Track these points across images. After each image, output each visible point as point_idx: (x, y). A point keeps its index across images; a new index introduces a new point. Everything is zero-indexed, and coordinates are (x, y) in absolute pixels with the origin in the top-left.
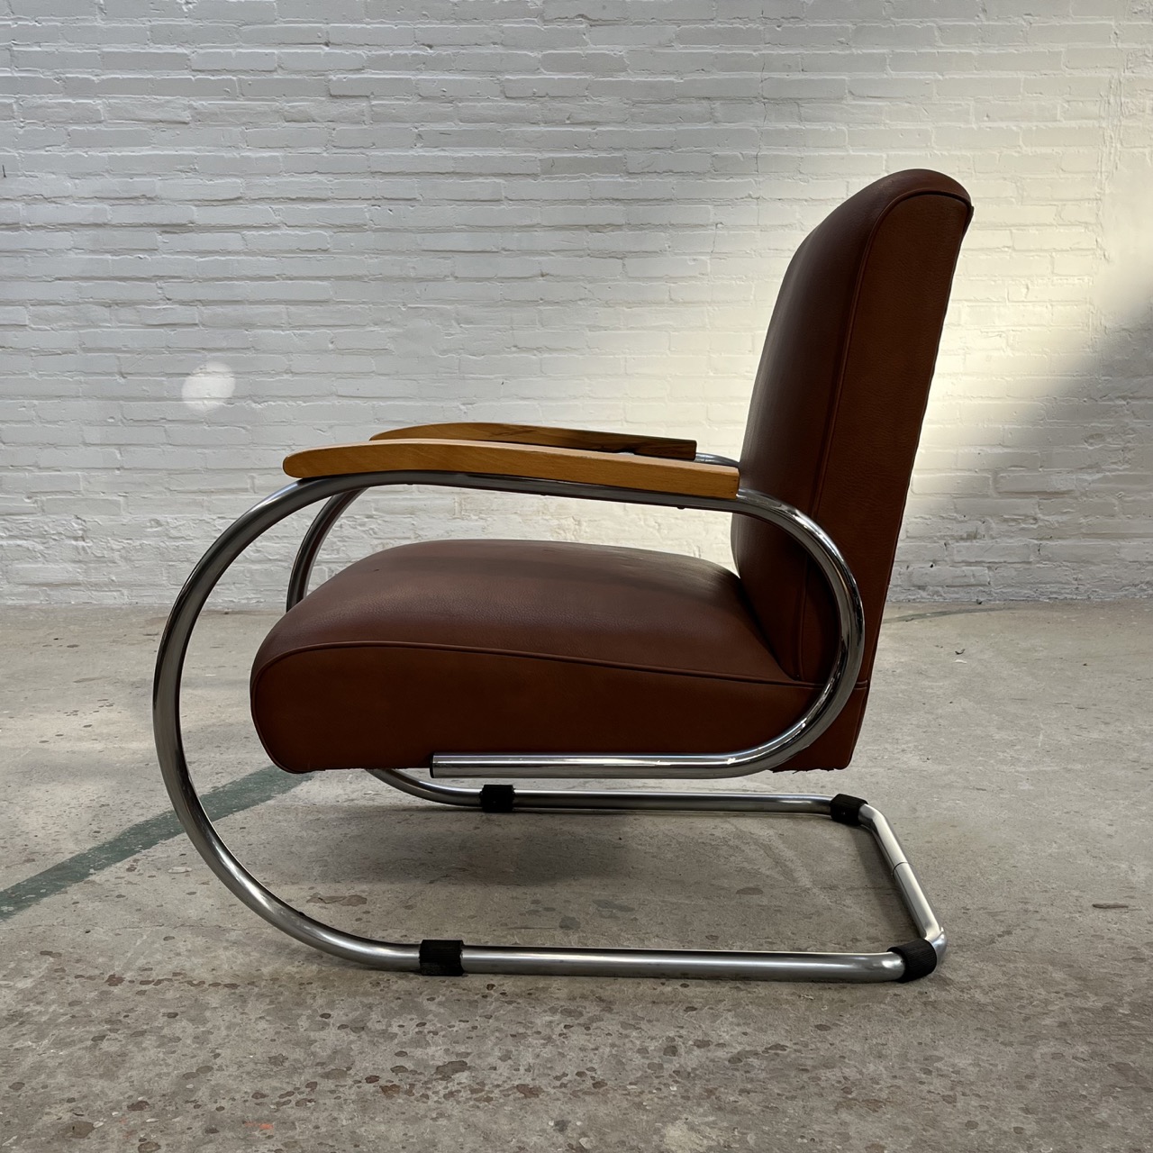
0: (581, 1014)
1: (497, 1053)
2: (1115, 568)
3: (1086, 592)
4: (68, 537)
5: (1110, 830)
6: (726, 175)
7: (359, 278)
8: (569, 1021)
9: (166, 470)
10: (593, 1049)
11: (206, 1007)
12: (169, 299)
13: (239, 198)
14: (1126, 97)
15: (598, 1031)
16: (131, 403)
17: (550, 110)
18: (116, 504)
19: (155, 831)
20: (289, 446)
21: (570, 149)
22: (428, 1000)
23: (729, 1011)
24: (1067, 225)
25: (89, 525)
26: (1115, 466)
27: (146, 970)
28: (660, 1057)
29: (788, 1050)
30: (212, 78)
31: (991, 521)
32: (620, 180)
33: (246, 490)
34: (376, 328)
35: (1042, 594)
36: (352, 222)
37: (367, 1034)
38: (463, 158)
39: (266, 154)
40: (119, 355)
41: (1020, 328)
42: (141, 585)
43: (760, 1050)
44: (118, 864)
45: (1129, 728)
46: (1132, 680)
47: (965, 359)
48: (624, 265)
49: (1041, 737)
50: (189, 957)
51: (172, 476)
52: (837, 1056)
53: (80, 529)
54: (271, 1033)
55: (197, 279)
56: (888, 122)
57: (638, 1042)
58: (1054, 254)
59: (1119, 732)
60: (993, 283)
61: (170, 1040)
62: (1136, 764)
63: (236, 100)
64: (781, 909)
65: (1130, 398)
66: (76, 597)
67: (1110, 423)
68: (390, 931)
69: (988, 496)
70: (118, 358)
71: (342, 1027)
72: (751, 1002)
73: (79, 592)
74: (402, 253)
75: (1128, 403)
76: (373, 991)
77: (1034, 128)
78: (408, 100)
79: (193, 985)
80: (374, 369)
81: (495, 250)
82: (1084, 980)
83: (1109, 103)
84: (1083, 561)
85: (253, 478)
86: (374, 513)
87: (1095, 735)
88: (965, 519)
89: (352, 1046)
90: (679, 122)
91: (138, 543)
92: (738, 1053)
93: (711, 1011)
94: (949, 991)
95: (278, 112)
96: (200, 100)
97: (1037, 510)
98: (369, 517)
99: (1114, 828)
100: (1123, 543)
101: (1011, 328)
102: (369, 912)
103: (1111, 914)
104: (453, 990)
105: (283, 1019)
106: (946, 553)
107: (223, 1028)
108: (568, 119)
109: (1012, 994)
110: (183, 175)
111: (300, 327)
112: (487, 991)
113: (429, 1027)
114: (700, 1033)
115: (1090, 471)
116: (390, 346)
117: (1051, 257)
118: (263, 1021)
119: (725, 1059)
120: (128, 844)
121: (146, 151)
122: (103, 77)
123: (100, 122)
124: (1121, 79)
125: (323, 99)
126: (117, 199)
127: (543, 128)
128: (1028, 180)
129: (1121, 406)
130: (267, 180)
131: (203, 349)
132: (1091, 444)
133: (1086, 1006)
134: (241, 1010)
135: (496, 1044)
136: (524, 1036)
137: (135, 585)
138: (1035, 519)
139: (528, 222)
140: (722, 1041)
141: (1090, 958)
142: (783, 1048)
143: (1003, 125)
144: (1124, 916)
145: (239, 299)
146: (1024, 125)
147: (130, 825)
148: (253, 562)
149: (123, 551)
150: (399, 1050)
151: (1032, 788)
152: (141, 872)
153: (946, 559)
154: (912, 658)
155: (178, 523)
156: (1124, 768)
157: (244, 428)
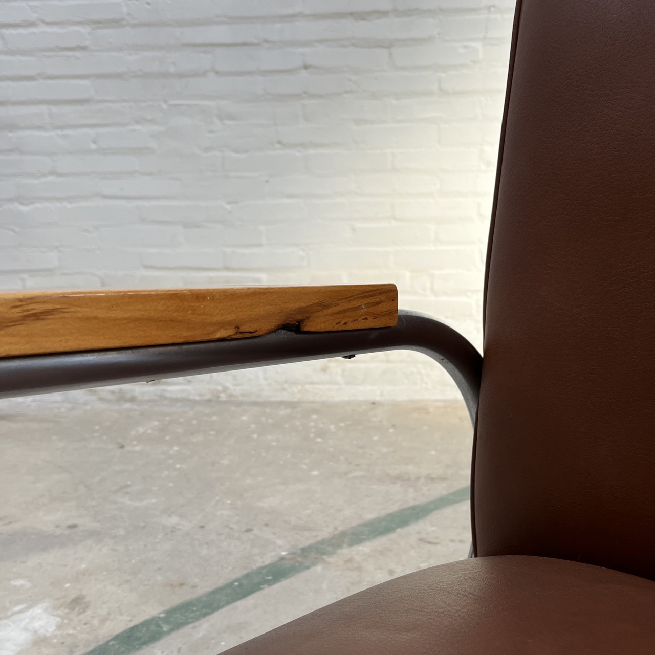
7: (119, 76)
20: (57, 247)
34: (138, 127)
48: (391, 55)
74: (161, 48)
80: (138, 168)
81: (255, 41)
111: (62, 128)
116: (153, 145)
139: (289, 11)
157: (13, 230)
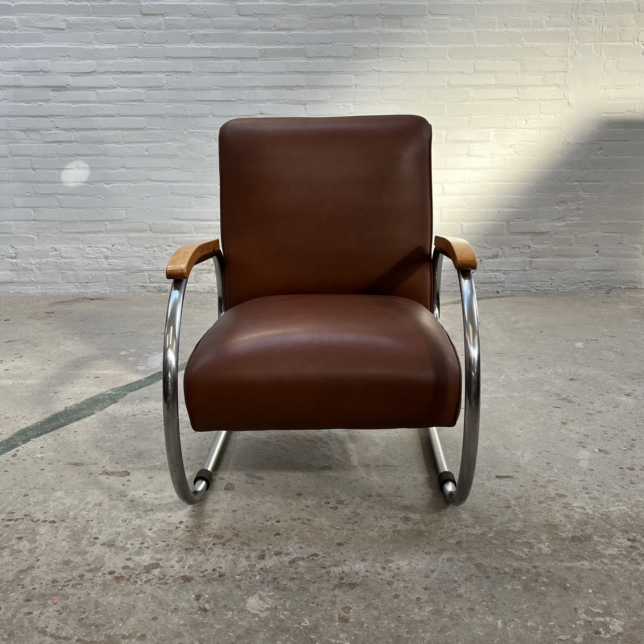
0: (223, 537)
1: (176, 559)
2: (572, 273)
3: (556, 286)
4: (7, 257)
5: (519, 432)
6: (361, 58)
7: (161, 116)
8: (216, 541)
9: (59, 221)
10: (223, 557)
11: (37, 534)
12: (57, 128)
13: (93, 72)
14: (581, 14)
15: (229, 547)
16: (39, 185)
17: (264, 22)
18: (32, 239)
19: (30, 433)
20: (125, 208)
21: (276, 44)
22: (149, 530)
23: (297, 535)
24: (549, 86)
25: (18, 251)
26: (572, 218)
27: (11, 513)
28: (255, 561)
29: (319, 556)
30: (76, 4)
31: (505, 248)
32: (303, 61)
33: (102, 232)
34: (171, 143)
35: (532, 287)
36: (157, 85)
37: (114, 548)
38: (216, 49)
39: (108, 47)
40: (31, 158)
41: (522, 143)
42: (47, 283)
43: (305, 556)
44: (8, 453)
45: (551, 371)
46: (563, 341)
47: (492, 160)
48: (306, 108)
49: (503, 377)
50: (34, 506)
51: (62, 224)
52: (343, 560)
53: (13, 253)
54: (67, 549)
55: (72, 117)
56: (450, 28)
57: (247, 553)
58: (541, 102)
59: (545, 373)
60: (507, 118)
61: (17, 552)
62: (547, 393)
63: (90, 16)
64: (338, 478)
65: (582, 181)
66: (13, 289)
67: (571, 195)
68: (138, 491)
69: (503, 235)
70: (31, 160)
71: (103, 544)
72: (308, 531)
73: (14, 287)
74: (183, 102)
75: (580, 184)
76: (122, 525)
77: (531, 32)
78: (186, 16)
79: (33, 521)
80: (170, 165)
81: (235, 100)
82: (477, 518)
83: (572, 18)
84: (555, 270)
85: (106, 225)
86: (172, 244)
87: (532, 376)
88: (492, 247)
89: (106, 555)
90: (335, 28)
91: (45, 260)
92: (295, 558)
93: (287, 535)
94: (408, 524)
95: (114, 23)
96: (70, 16)
97: (531, 243)
98: (170, 246)
99: (522, 431)
100: (576, 260)
101: (517, 143)
102: (130, 481)
103: (503, 481)
104: (163, 524)
105: (75, 540)
106: (481, 266)
107: (44, 545)
108: (274, 27)
109: (438, 526)
110: (63, 59)
111: (129, 143)
112: (179, 525)
113: (146, 545)
114: (279, 548)
115: (559, 221)
116: (179, 153)
117: (539, 103)
118: (65, 541)
119: (287, 562)
120: (15, 441)
121: (42, 45)
122: (16, 3)
123: (16, 29)
124: (579, 5)
125: (139, 16)
126: (27, 72)
127: (260, 32)
128: (527, 61)
129: (576, 186)
130: (109, 62)
131: (77, 155)
132: (560, 206)
133: (473, 533)
134: (55, 536)
135: (177, 554)
136: (191, 549)
137: (44, 283)
138: (529, 247)
139: (253, 84)
140: (288, 552)
141: (484, 506)
142: (317, 555)
143: (514, 30)
144: (509, 482)
145: (95, 127)
146: (525, 30)
147: (19, 429)
148: (107, 270)
149: (37, 265)
150: (128, 557)
151: (488, 407)
152: (19, 457)
153: (481, 268)
154: (451, 327)
155: (66, 250)
156: (540, 396)
157: (100, 198)
